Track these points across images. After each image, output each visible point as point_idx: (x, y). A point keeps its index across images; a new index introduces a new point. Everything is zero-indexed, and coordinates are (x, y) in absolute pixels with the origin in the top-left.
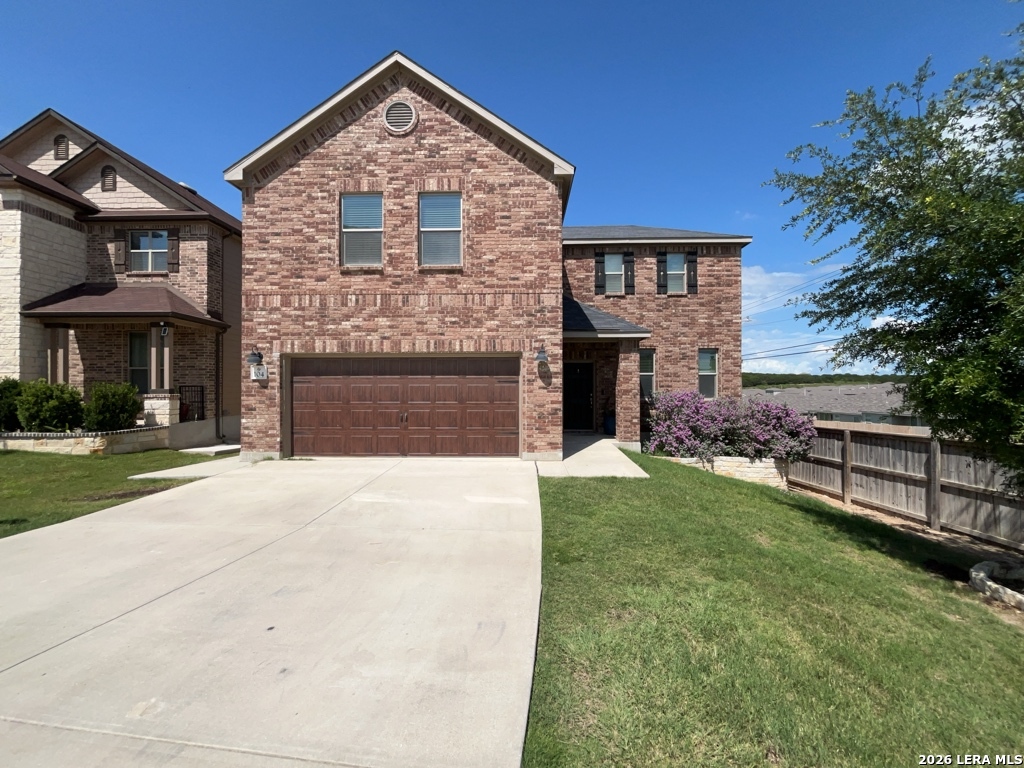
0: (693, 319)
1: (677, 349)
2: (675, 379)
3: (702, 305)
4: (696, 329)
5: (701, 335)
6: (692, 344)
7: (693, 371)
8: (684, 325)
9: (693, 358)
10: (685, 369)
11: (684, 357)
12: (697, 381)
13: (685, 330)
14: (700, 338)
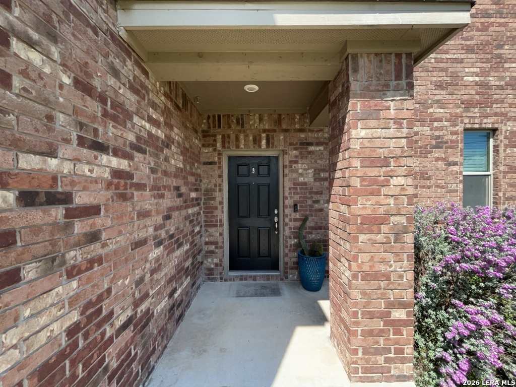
0: (454, 75)
1: (426, 130)
2: (423, 182)
3: (470, 50)
4: (461, 94)
5: (469, 105)
6: (453, 120)
7: (455, 169)
8: (440, 86)
9: (453, 144)
10: (441, 165)
11: (440, 143)
12: (461, 186)
13: (442, 95)
14: (467, 109)
